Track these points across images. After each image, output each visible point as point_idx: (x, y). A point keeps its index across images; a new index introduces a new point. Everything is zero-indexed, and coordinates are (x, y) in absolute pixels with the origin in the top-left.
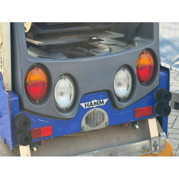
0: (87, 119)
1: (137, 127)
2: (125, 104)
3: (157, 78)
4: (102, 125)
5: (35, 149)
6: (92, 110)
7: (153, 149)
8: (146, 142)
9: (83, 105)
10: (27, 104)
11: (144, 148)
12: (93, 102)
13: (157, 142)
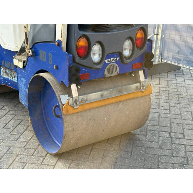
0: (108, 69)
1: (133, 75)
2: (129, 61)
3: (146, 46)
4: (115, 74)
5: (79, 87)
6: (111, 64)
7: (142, 88)
8: (138, 84)
9: (106, 61)
10: (78, 59)
11: (137, 87)
12: (111, 59)
13: (144, 84)
